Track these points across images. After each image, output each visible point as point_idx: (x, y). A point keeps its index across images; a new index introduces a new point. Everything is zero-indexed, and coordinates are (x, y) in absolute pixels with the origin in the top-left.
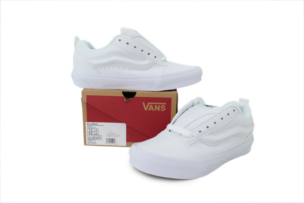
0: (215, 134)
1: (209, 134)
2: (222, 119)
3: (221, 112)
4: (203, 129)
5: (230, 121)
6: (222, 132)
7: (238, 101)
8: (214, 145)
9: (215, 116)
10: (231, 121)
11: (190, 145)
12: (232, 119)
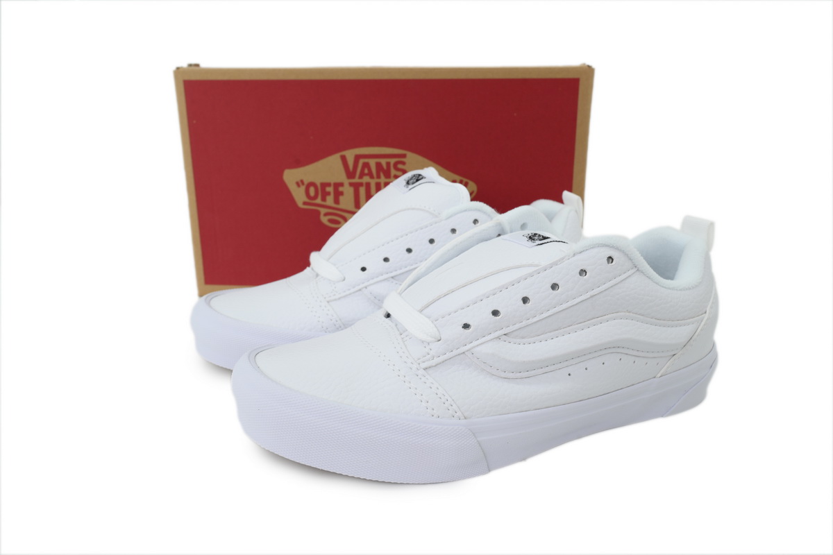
0: (523, 338)
1: (499, 338)
2: (554, 287)
3: (555, 263)
4: (479, 317)
5: (588, 295)
6: (552, 333)
7: (677, 224)
8: (519, 375)
9: (531, 275)
10: (592, 297)
11: (425, 369)
12: (596, 291)
